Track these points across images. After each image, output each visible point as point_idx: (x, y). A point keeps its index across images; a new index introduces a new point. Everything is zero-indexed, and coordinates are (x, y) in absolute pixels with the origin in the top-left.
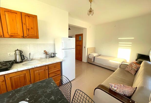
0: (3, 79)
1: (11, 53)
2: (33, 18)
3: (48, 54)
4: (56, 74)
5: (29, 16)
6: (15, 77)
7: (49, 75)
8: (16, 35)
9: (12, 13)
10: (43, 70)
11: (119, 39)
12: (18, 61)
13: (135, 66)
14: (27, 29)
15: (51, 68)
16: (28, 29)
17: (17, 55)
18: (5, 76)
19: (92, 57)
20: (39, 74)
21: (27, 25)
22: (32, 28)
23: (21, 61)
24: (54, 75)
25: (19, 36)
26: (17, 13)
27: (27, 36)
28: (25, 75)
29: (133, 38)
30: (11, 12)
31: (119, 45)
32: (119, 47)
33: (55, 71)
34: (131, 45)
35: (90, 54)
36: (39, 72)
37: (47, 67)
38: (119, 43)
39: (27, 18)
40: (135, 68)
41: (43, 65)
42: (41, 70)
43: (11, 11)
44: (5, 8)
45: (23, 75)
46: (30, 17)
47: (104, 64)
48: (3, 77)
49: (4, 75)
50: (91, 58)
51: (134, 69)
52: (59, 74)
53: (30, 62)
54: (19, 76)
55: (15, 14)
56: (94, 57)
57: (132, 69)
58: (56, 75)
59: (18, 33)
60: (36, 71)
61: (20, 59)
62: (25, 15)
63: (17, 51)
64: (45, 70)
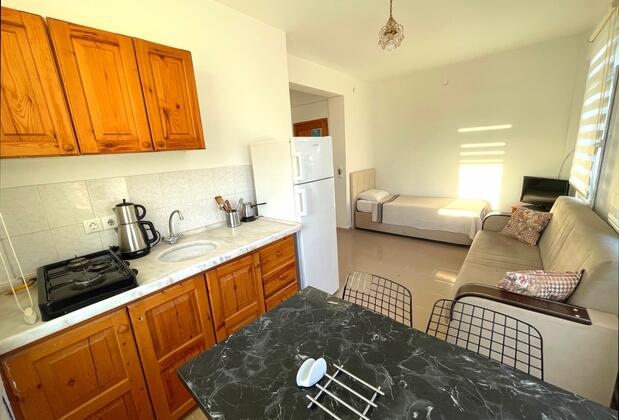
0: (126, 322)
1: (96, 220)
2: (178, 62)
3: (234, 211)
4: (284, 278)
5: (162, 57)
6: (162, 310)
7: (263, 285)
8: (125, 138)
9: (100, 42)
10: (245, 270)
11: (461, 130)
12: (133, 250)
13: (536, 217)
14: (162, 112)
15: (269, 259)
16: (166, 112)
17: (128, 226)
18: (127, 309)
19: (373, 205)
20: (235, 288)
21: (161, 95)
22: (178, 107)
23: (144, 246)
24: (277, 283)
25: (135, 145)
26: (117, 45)
27: (164, 141)
28: (191, 294)
29: (509, 126)
30: (95, 41)
31: (463, 154)
32: (462, 161)
33: (283, 269)
34: (502, 152)
35: (360, 196)
36: (234, 279)
37: (257, 257)
38: (463, 146)
39: (157, 63)
40: (535, 222)
41: (246, 252)
42: (241, 272)
43: (95, 34)
44: (69, 24)
45: (186, 298)
46: (166, 59)
47: (421, 227)
48: (123, 312)
49: (125, 307)
50: (369, 210)
51: (533, 228)
52: (293, 280)
53: (178, 246)
54: (172, 304)
55: (111, 47)
56: (381, 207)
57: (526, 228)
58: (285, 282)
59: (133, 132)
60: (225, 275)
61: (139, 242)
62: (149, 53)
63: (124, 208)
64: (250, 270)
